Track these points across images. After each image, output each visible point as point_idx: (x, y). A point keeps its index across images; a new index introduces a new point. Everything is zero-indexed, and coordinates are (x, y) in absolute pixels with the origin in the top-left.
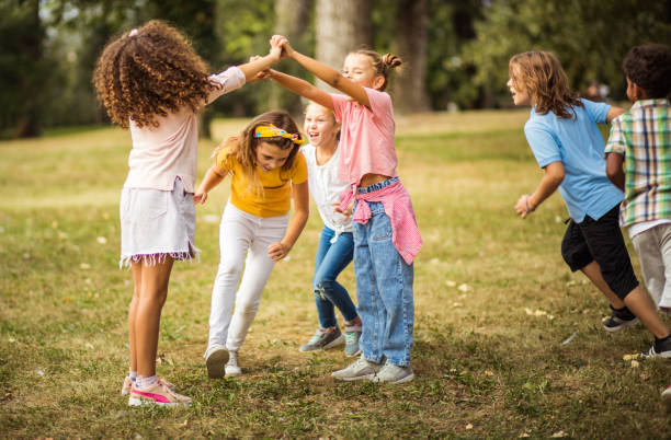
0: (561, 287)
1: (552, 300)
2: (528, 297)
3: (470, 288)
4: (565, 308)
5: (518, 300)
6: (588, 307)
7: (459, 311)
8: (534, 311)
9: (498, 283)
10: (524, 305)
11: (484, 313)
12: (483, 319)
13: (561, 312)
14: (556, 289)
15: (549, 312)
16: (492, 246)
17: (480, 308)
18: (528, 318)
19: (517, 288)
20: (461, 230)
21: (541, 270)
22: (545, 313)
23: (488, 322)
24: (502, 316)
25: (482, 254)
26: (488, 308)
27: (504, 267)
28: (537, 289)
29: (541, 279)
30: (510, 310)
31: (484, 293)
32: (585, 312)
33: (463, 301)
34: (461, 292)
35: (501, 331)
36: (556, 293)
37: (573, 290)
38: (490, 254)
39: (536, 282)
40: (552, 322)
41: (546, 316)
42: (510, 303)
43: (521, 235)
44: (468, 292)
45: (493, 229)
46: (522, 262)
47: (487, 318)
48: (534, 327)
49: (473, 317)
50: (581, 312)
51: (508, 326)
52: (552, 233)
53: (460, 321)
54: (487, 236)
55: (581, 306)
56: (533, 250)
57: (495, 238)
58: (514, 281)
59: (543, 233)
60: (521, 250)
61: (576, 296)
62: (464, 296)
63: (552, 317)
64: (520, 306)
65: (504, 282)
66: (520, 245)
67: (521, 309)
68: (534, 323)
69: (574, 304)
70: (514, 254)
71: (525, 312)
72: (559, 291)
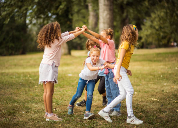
0: (161, 93)
1: (159, 96)
2: (152, 95)
3: (138, 93)
4: (162, 98)
5: (150, 96)
6: (168, 98)
7: (134, 98)
8: (154, 99)
9: (145, 92)
10: (151, 97)
11: (141, 99)
12: (140, 101)
13: (161, 99)
14: (160, 93)
15: (158, 99)
16: (144, 83)
17: (140, 98)
18: (152, 100)
19: (149, 93)
20: (136, 79)
21: (156, 89)
22: (157, 99)
23: (142, 101)
24: (145, 100)
25: (141, 85)
26: (142, 98)
27: (147, 88)
28: (155, 93)
29: (156, 91)
30: (147, 98)
31: (141, 94)
32: (167, 99)
33: (135, 96)
34: (135, 94)
35: (145, 103)
36: (160, 95)
37: (165, 94)
38: (143, 85)
39: (155, 92)
40: (158, 102)
41: (157, 100)
42: (148, 97)
43: (152, 80)
44: (137, 94)
45: (144, 78)
46: (152, 87)
47: (141, 100)
48: (154, 103)
49: (138, 100)
50: (166, 99)
51: (147, 102)
52: (160, 80)
53: (134, 101)
54: (143, 80)
55: (166, 98)
56: (155, 84)
57: (145, 81)
58: (149, 91)
59: (157, 79)
60: (151, 84)
61: (165, 95)
62: (136, 95)
63: (158, 100)
64: (150, 97)
65: (146, 92)
66: (151, 82)
67: (151, 98)
68: (153, 102)
69: (164, 97)
70: (150, 85)
71: (151, 99)
72: (161, 94)
